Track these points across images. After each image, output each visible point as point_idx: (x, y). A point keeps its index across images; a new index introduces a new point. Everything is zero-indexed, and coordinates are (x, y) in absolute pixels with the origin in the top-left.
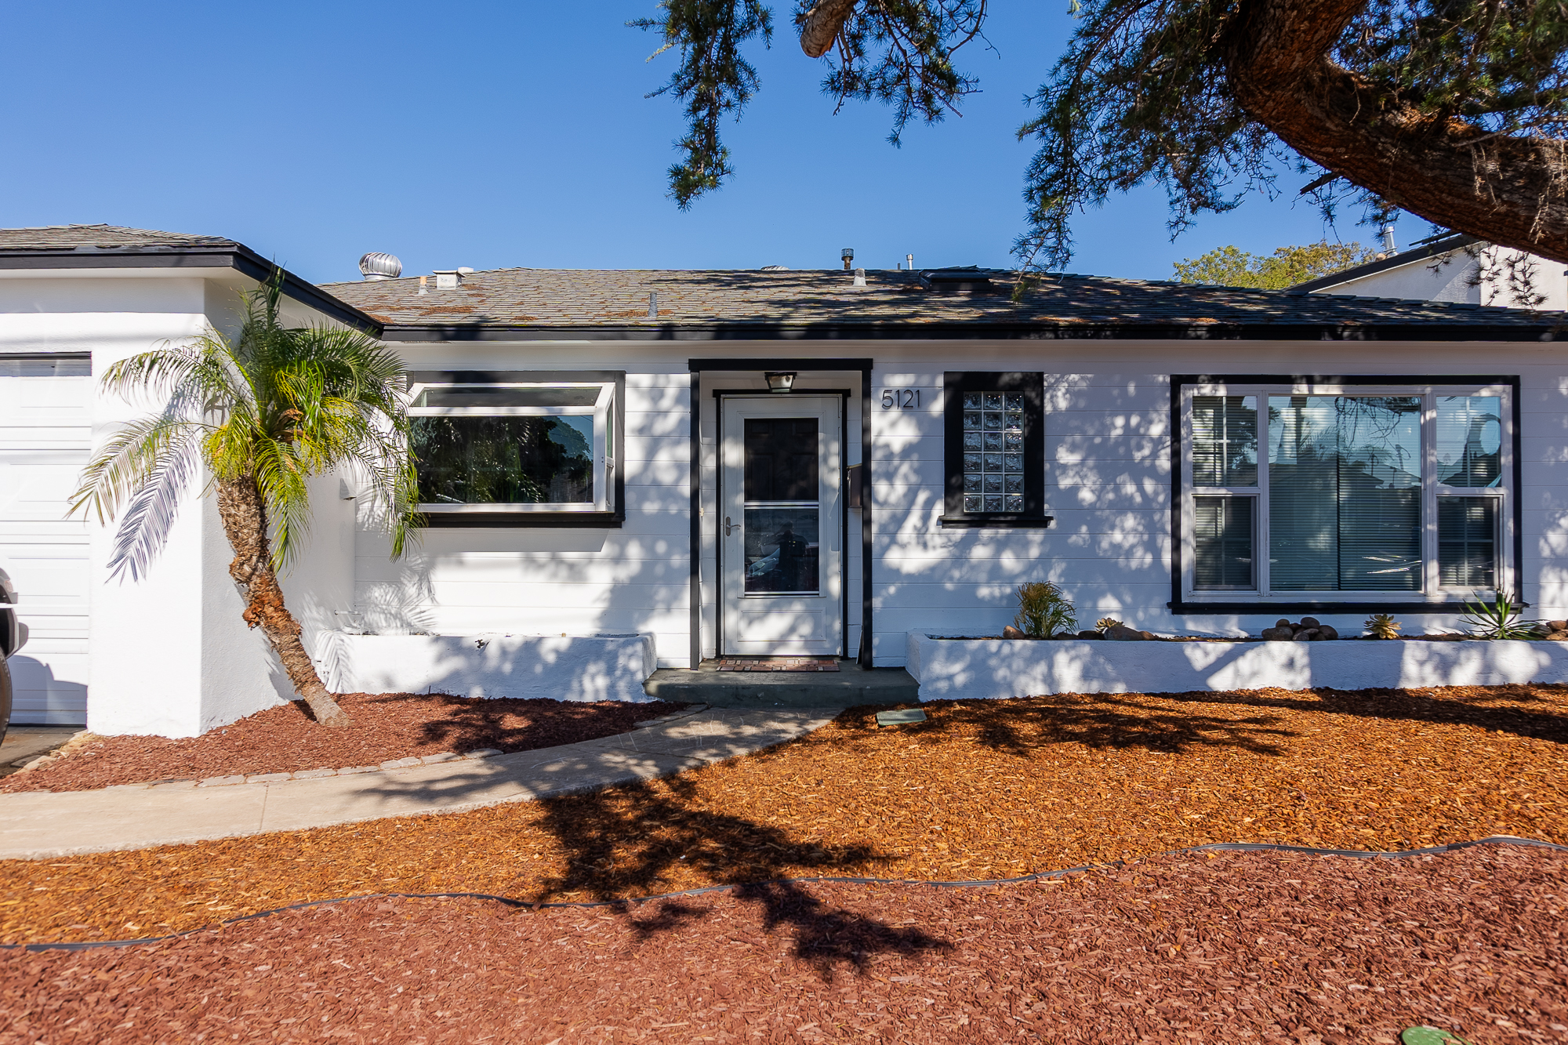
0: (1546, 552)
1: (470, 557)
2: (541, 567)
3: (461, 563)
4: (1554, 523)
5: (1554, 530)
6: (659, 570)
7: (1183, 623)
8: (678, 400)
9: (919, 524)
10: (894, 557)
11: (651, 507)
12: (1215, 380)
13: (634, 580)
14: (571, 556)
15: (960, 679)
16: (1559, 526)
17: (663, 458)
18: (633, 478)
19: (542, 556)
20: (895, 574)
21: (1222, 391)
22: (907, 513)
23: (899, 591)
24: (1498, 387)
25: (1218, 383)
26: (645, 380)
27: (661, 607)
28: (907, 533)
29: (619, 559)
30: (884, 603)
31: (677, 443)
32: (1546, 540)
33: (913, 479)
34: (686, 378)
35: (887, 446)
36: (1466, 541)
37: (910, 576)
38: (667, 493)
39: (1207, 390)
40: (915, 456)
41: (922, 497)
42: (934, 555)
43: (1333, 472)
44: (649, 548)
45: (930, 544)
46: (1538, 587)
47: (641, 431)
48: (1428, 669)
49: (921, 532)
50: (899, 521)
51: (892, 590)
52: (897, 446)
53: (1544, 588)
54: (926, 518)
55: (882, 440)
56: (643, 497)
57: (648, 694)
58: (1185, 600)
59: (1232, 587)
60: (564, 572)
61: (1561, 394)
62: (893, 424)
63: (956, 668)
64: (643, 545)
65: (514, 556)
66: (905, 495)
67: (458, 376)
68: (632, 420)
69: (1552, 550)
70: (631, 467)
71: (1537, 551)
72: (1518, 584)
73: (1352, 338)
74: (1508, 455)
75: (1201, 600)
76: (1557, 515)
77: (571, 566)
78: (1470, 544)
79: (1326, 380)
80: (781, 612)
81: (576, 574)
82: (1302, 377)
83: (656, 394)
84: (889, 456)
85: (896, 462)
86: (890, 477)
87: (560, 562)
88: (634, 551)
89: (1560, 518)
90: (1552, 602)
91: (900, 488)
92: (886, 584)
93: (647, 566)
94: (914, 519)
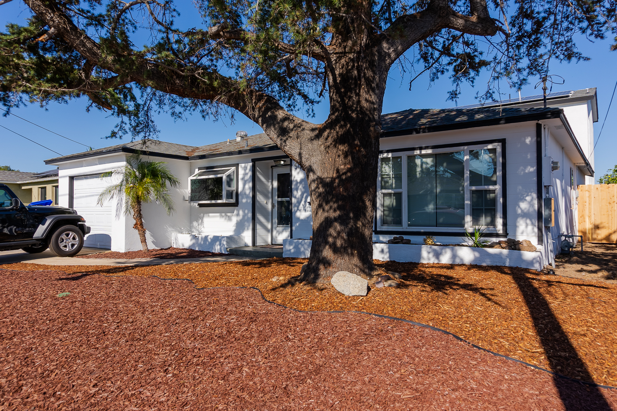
0: (519, 211)
1: (211, 214)
2: (223, 217)
3: (209, 216)
4: (523, 199)
5: (523, 202)
6: (246, 218)
7: (379, 238)
8: (250, 170)
9: (304, 204)
10: (298, 214)
11: (244, 201)
12: (388, 152)
13: (241, 220)
14: (229, 214)
15: (292, 251)
16: (526, 200)
17: (247, 186)
18: (241, 192)
19: (223, 214)
20: (298, 219)
21: (390, 155)
22: (301, 200)
23: (299, 225)
24: (496, 144)
25: (389, 153)
26: (243, 165)
27: (246, 228)
28: (301, 206)
29: (238, 215)
30: (296, 228)
31: (250, 182)
32: (519, 207)
33: (303, 190)
34: (251, 164)
35: (296, 181)
36: (484, 208)
37: (302, 220)
38: (247, 197)
39: (385, 155)
40: (303, 183)
41: (305, 195)
42: (308, 214)
43: (434, 182)
44: (244, 212)
45: (307, 210)
46: (515, 227)
47: (243, 179)
48: (431, 255)
49: (304, 206)
50: (299, 202)
51: (298, 224)
52: (299, 180)
53: (518, 227)
54: (305, 202)
55: (295, 179)
56: (243, 198)
57: (227, 251)
58: (378, 229)
59: (395, 225)
60: (227, 218)
61: (527, 144)
62: (298, 173)
63: (291, 247)
64: (243, 211)
65: (218, 214)
66: (301, 195)
67: (208, 168)
68: (240, 176)
69: (522, 211)
70: (240, 189)
71: (515, 211)
72: (505, 225)
73: (424, 132)
74: (500, 171)
75: (384, 230)
76: (525, 195)
77: (229, 217)
78: (485, 209)
79: (427, 148)
80: (286, 231)
81: (230, 219)
82: (418, 148)
83: (245, 168)
84: (297, 183)
85: (299, 184)
86: (297, 189)
87: (227, 215)
88: (241, 212)
89: (526, 197)
90: (522, 233)
91: (300, 193)
92: (296, 223)
93: (244, 216)
94: (303, 202)
